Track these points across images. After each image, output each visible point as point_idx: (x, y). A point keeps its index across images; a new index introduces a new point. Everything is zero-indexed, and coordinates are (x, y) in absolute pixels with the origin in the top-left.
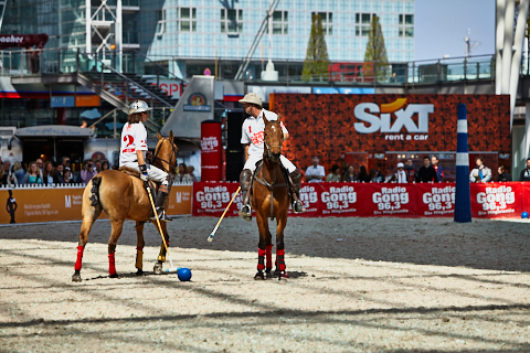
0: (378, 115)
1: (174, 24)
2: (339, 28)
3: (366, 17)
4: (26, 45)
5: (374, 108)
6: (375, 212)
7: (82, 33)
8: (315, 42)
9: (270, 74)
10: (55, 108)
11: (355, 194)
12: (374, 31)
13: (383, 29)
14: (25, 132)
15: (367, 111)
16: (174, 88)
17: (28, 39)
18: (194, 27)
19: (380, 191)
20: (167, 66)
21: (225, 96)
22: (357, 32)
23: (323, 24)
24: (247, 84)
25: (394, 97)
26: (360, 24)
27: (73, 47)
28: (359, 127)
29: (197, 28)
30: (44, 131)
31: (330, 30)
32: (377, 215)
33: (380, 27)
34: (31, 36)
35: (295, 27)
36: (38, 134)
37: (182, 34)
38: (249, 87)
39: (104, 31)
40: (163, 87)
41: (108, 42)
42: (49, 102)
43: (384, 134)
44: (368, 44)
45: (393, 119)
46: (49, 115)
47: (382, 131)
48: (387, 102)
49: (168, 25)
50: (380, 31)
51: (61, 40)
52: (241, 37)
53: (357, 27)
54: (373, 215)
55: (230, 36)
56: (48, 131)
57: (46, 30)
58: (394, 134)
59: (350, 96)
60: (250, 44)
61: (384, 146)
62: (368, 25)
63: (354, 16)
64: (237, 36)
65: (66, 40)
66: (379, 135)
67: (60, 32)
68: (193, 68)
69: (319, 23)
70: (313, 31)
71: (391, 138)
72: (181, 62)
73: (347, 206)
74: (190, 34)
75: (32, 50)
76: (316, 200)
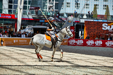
0: (107, 26)
1: (65, 6)
2: (100, 8)
3: (106, 6)
4: (35, 9)
5: (107, 24)
6: (106, 46)
7: (46, 7)
8: (95, 10)
9: (85, 17)
10: (40, 22)
11: (102, 42)
12: (107, 9)
13: (109, 8)
14: (34, 27)
15: (105, 25)
16: (65, 19)
17: (36, 8)
18: (70, 6)
19: (107, 42)
20: (64, 14)
21: (75, 21)
22: (104, 9)
23: (97, 7)
24: (80, 19)
25: (111, 23)
26: (104, 7)
27: (45, 10)
28: (103, 29)
29: (70, 7)
30: (38, 27)
31: (98, 8)
32: (107, 47)
33: (108, 8)
34: (36, 7)
35: (91, 7)
36: (37, 27)
37: (67, 8)
38: (81, 19)
39: (51, 7)
40: (63, 19)
41: (52, 9)
42: (39, 21)
43: (108, 30)
44: (106, 11)
45: (111, 27)
46: (39, 24)
47: (108, 29)
48: (109, 23)
49: (64, 6)
50: (108, 9)
51: (42, 8)
52: (79, 9)
53: (104, 8)
54: (105, 47)
55: (77, 9)
56: (39, 27)
57: (39, 6)
58: (110, 30)
59: (102, 22)
60: (81, 10)
61: (108, 33)
62: (106, 7)
63: (103, 5)
64: (78, 9)
65: (43, 8)
66: (107, 30)
67: (42, 7)
68: (69, 15)
69: (96, 7)
70: (94, 8)
71: (110, 31)
72: (66, 14)
73: (100, 45)
74: (69, 8)
75: (36, 10)
76: (93, 43)
